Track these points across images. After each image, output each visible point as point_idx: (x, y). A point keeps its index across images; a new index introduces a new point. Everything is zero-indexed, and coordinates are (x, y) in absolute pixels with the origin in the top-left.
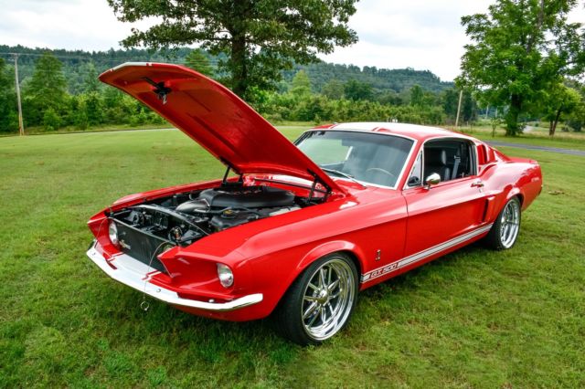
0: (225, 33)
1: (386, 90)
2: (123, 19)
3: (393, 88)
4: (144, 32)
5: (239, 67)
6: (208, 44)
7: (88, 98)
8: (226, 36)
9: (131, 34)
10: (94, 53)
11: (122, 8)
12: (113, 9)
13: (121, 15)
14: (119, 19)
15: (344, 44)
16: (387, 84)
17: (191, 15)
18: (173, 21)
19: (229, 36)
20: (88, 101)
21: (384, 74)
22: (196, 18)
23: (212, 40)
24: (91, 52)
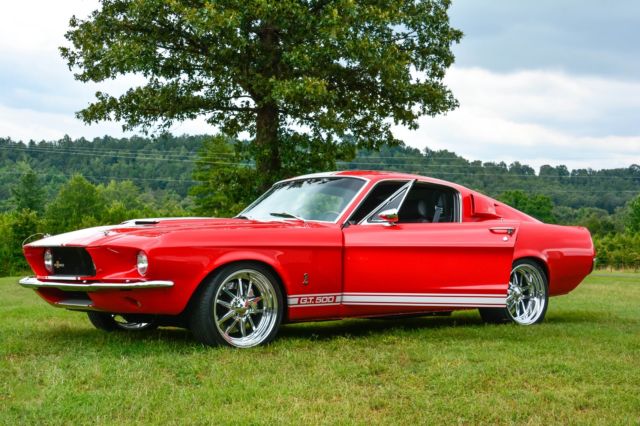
0: (246, 99)
1: (586, 209)
2: (83, 78)
3: (601, 205)
4: (117, 97)
5: (266, 152)
6: (221, 117)
7: (16, 221)
8: (248, 103)
9: (96, 101)
10: (32, 143)
11: (82, 60)
12: (67, 61)
13: (81, 71)
14: (77, 77)
15: (434, 111)
16: (589, 198)
17: (190, 70)
18: (163, 81)
19: (253, 104)
20: (15, 226)
21: (583, 178)
22: (197, 76)
23: (226, 110)
24: (26, 142)
